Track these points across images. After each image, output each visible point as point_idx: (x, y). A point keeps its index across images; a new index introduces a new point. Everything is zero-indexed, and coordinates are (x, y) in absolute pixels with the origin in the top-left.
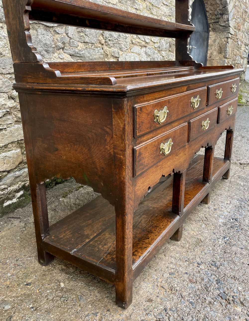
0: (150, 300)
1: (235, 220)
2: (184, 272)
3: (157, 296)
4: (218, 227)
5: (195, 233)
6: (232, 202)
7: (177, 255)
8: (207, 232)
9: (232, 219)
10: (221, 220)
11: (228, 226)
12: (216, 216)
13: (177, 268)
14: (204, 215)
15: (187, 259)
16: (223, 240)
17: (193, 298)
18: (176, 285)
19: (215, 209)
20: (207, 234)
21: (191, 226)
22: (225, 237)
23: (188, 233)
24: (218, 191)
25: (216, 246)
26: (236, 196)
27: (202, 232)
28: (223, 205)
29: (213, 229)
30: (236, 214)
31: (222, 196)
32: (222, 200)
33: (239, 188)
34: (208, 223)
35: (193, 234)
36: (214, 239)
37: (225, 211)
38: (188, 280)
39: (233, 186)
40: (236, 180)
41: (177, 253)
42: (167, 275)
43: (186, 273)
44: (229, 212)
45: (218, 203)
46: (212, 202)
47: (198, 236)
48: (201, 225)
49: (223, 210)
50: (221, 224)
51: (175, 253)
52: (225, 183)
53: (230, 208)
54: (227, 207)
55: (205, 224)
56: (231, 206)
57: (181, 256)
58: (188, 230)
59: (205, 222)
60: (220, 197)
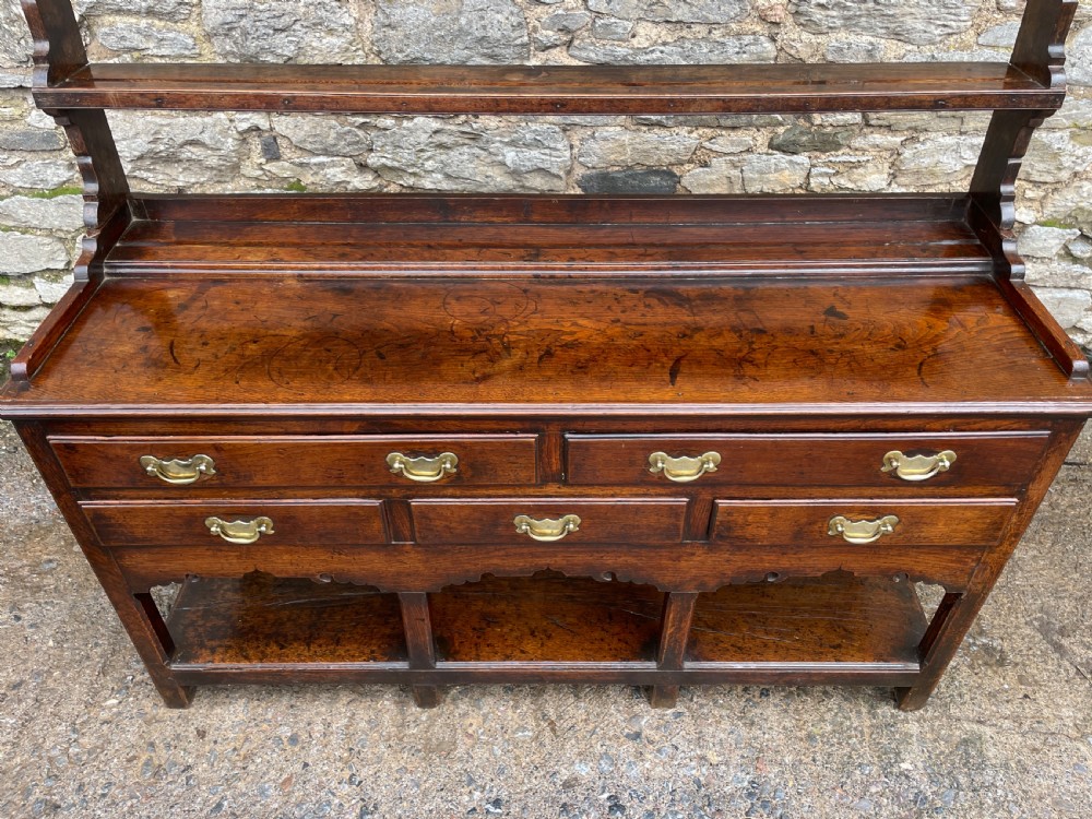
0: (201, 734)
1: (610, 807)
2: (310, 761)
3: (215, 742)
4: (542, 773)
5: (474, 727)
6: (724, 768)
7: (363, 725)
8: (499, 752)
9: (609, 798)
10: (584, 771)
11: (564, 796)
12: (598, 749)
13: (314, 742)
14: (584, 717)
15: (356, 749)
16: (483, 804)
17: (234, 805)
18: (259, 760)
19: (637, 736)
20: (487, 755)
21: (502, 709)
22: (497, 803)
23: (465, 715)
24: (772, 708)
25: (443, 793)
26: (776, 769)
27: (487, 743)
28: (677, 748)
29: (525, 761)
30: (651, 798)
31: (744, 731)
32: (714, 737)
33: (860, 765)
34: (547, 741)
35: (471, 725)
36: (471, 781)
37: (647, 765)
38: (285, 776)
39: (860, 743)
40: (922, 740)
41: (369, 722)
42: (285, 732)
43: (306, 765)
44: (648, 779)
45: (683, 733)
46: (679, 715)
47: (466, 739)
48: (524, 729)
49: (650, 757)
50: (565, 774)
51: (367, 718)
52: (864, 710)
53: (681, 773)
54: (676, 763)
55: (537, 737)
56: (694, 772)
57: (363, 732)
58: (480, 709)
59: (548, 733)
60: (729, 728)
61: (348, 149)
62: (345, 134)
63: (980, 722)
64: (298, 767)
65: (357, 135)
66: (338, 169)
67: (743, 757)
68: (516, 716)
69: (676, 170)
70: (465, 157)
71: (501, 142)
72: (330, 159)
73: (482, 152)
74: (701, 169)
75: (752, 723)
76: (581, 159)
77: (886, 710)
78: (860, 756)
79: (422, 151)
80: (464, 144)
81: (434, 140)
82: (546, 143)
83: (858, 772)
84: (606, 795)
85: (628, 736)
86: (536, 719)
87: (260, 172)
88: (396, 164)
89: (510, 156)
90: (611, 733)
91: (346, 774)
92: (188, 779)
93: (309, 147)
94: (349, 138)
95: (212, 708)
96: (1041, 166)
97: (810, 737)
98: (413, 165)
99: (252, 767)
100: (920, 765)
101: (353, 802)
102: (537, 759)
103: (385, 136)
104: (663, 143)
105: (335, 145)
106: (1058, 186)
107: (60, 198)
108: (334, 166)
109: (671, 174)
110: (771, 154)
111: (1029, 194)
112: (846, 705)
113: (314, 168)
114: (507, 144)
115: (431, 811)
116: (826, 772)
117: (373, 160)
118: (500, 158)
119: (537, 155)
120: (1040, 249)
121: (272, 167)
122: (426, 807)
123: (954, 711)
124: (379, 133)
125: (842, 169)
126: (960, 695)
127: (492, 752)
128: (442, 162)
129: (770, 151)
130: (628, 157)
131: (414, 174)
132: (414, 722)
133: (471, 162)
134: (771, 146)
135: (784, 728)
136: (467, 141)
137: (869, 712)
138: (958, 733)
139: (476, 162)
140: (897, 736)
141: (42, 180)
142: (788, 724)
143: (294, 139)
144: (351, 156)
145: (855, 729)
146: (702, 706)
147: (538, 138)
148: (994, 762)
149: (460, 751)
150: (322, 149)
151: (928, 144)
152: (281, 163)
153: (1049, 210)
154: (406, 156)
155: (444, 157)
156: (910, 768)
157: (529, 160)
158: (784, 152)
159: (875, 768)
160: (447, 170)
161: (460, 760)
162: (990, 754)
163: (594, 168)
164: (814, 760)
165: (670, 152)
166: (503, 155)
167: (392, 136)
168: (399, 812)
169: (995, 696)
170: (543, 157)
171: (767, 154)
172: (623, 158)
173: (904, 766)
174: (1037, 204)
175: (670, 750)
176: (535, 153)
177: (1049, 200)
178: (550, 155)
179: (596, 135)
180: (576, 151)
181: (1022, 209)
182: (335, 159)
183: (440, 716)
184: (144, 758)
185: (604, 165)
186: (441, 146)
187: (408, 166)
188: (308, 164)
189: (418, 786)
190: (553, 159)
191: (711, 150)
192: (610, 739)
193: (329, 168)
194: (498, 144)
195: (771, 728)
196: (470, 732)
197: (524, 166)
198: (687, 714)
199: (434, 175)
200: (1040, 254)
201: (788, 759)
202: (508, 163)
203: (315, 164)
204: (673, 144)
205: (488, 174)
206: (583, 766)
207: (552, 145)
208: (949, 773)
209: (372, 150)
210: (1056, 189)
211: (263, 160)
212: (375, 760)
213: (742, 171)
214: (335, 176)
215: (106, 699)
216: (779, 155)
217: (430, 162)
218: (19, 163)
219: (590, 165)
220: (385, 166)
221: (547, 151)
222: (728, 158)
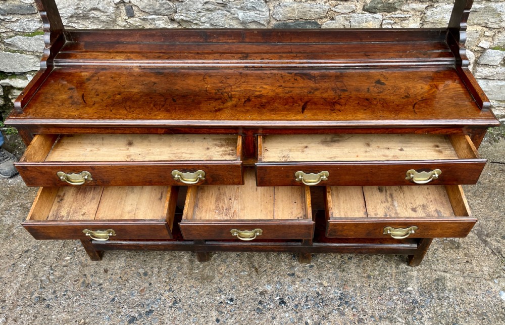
0: (106, 271)
1: (279, 302)
2: (152, 282)
3: (112, 275)
4: (251, 288)
6: (330, 288)
7: (175, 268)
8: (233, 280)
9: (280, 299)
10: (269, 288)
11: (260, 298)
12: (276, 279)
13: (154, 275)
14: (270, 267)
15: (172, 278)
16: (225, 300)
17: (120, 299)
18: (131, 282)
19: (293, 274)
20: (228, 281)
21: (235, 263)
22: (232, 300)
23: (219, 265)
24: (352, 264)
25: (208, 296)
26: (353, 289)
27: (228, 276)
28: (310, 280)
29: (243, 284)
30: (297, 299)
31: (339, 274)
32: (326, 275)
33: (389, 288)
34: (254, 276)
35: (222, 269)
36: (221, 291)
37: (297, 286)
38: (141, 288)
39: (391, 279)
40: (418, 278)
41: (178, 267)
42: (142, 271)
43: (150, 284)
44: (296, 292)
45: (313, 274)
46: (311, 267)
47: (219, 275)
48: (244, 271)
49: (298, 283)
50: (261, 289)
51: (177, 266)
52: (393, 266)
53: (311, 289)
54: (309, 285)
55: (250, 275)
56: (316, 289)
57: (175, 271)
58: (226, 263)
59: (254, 273)
60: (333, 272)
61: (165, 12)
62: (164, 4)
63: (445, 272)
64: (147, 285)
65: (169, 5)
66: (161, 22)
67: (338, 284)
68: (241, 266)
69: (319, 22)
70: (220, 15)
71: (236, 8)
72: (157, 17)
73: (228, 13)
74: (331, 21)
75: (344, 270)
76: (274, 16)
77: (403, 266)
78: (390, 284)
79: (200, 12)
80: (219, 9)
81: (205, 7)
82: (257, 8)
83: (388, 291)
84: (278, 298)
85: (289, 275)
86: (250, 267)
87: (126, 23)
88: (188, 19)
89: (241, 14)
90: (282, 273)
91: (168, 288)
92: (101, 289)
93: (147, 10)
94: (166, 6)
95: (110, 261)
96: (492, 20)
97: (369, 277)
98: (196, 20)
99: (127, 285)
100: (416, 288)
101: (170, 298)
102: (249, 283)
103: (182, 5)
104: (312, 8)
105: (159, 10)
106: (501, 30)
107: (37, 36)
108: (159, 20)
109: (316, 24)
110: (364, 14)
111: (487, 34)
112: (385, 264)
113: (150, 21)
114: (239, 9)
115: (203, 303)
116: (374, 290)
117: (177, 17)
118: (236, 16)
119: (253, 14)
120: (492, 61)
121: (131, 21)
122: (201, 301)
123: (434, 267)
124: (180, 4)
125: (397, 21)
126: (437, 260)
127: (230, 280)
128: (209, 18)
129: (363, 12)
130: (296, 15)
131: (196, 24)
132: (197, 268)
133: (223, 18)
134: (364, 10)
135: (357, 272)
136: (220, 8)
137: (396, 267)
138: (434, 276)
139: (225, 18)
140: (407, 277)
141: (28, 28)
142: (359, 271)
143: (140, 7)
144: (167, 15)
145: (389, 273)
146: (322, 263)
147: (253, 6)
148: (449, 288)
149: (217, 279)
150: (153, 12)
151: (439, 8)
152: (134, 19)
153: (496, 42)
154: (192, 15)
155: (210, 16)
156: (411, 289)
157: (250, 17)
158: (370, 12)
159: (396, 289)
160: (212, 22)
161: (217, 283)
162: (448, 285)
163: (280, 21)
164: (369, 286)
165: (316, 13)
166: (238, 14)
167: (185, 5)
168: (190, 303)
169: (453, 261)
170: (256, 15)
171: (362, 13)
172: (294, 15)
173: (409, 288)
174: (490, 39)
175: (307, 281)
176: (252, 13)
177: (496, 37)
178: (260, 14)
179: (281, 4)
180: (271, 12)
181: (484, 41)
182: (160, 16)
183: (208, 266)
184: (82, 280)
185: (285, 19)
186: (208, 10)
187: (193, 20)
188: (147, 19)
189: (198, 293)
190: (261, 16)
191: (335, 12)
192: (281, 276)
193: (157, 21)
194: (235, 9)
195: (351, 273)
196: (221, 272)
197: (247, 20)
198: (315, 266)
199: (205, 24)
200: (492, 64)
201: (358, 285)
202: (240, 18)
203: (150, 19)
204: (317, 8)
205: (231, 23)
206: (269, 286)
207: (260, 9)
208: (429, 292)
209: (176, 12)
210: (499, 32)
211: (127, 17)
212: (180, 282)
213: (350, 22)
214: (160, 25)
215: (65, 257)
216: (367, 14)
217: (204, 18)
218: (17, 20)
219: (278, 19)
220: (183, 20)
221: (258, 12)
222: (343, 15)
